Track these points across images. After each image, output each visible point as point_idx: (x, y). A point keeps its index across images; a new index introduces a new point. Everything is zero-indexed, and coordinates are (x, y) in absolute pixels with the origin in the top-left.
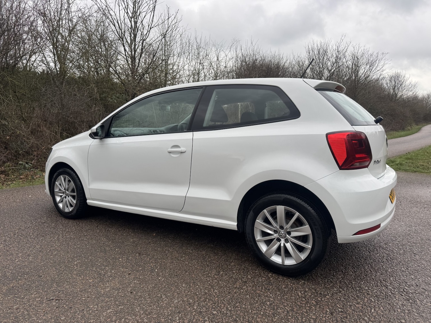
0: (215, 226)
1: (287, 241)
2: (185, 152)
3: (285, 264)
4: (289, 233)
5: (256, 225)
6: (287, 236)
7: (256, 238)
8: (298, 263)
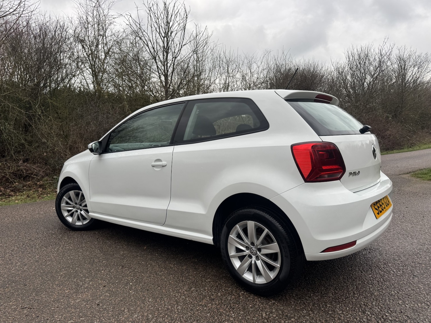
0: (193, 240)
1: (257, 258)
2: (166, 166)
3: (256, 283)
4: (260, 250)
5: (229, 240)
6: (258, 252)
7: (229, 254)
8: (268, 282)
